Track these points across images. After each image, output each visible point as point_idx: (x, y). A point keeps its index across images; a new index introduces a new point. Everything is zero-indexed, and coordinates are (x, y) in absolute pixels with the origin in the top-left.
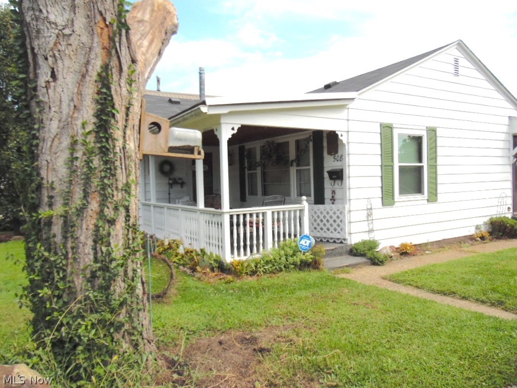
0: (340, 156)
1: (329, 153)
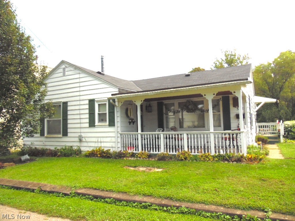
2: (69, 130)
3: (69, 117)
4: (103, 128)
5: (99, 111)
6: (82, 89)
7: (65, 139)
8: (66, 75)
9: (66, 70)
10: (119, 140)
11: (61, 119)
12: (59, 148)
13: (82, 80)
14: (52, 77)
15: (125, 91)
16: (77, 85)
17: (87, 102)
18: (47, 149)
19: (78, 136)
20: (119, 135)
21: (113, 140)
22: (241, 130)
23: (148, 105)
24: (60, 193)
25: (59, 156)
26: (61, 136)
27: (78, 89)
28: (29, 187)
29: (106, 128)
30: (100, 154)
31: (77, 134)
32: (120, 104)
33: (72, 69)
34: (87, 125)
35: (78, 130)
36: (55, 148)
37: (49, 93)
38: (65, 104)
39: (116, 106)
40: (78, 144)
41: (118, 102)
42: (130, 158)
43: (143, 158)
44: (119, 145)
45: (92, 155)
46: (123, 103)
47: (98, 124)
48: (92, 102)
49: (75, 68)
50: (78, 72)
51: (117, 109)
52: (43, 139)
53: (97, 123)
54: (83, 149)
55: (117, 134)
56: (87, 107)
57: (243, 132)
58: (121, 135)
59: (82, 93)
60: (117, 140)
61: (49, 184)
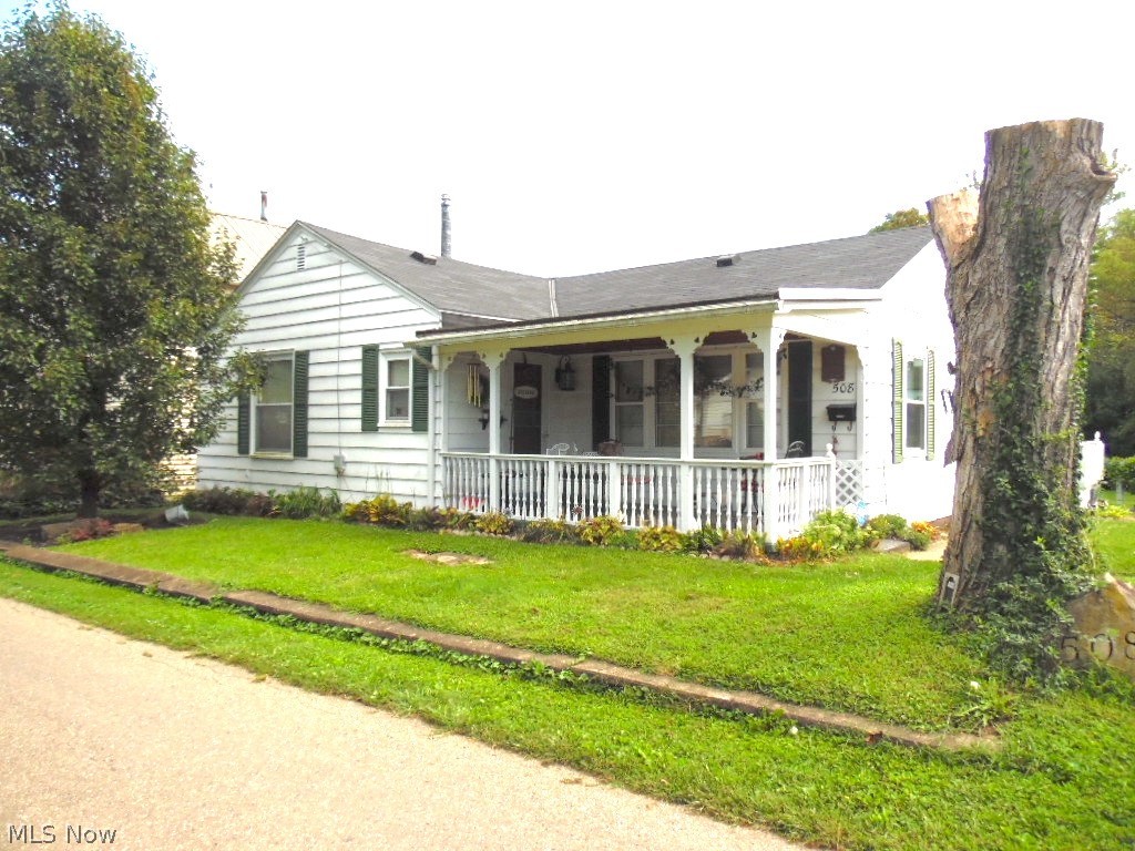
0: (847, 385)
1: (826, 378)
2: (312, 440)
3: (312, 399)
4: (400, 436)
5: (390, 384)
6: (346, 311)
7: (301, 466)
8: (305, 267)
9: (308, 250)
10: (440, 475)
11: (292, 404)
12: (280, 491)
13: (347, 283)
14: (269, 273)
15: (471, 322)
16: (333, 299)
17: (358, 353)
18: (250, 495)
19: (332, 459)
20: (440, 461)
21: (424, 473)
22: (767, 460)
23: (563, 367)
24: (192, 597)
25: (275, 516)
26: (289, 455)
27: (334, 313)
28: (134, 581)
29: (405, 437)
30: (377, 515)
31: (330, 450)
32: (446, 364)
33: (322, 249)
34: (357, 426)
35: (333, 441)
36: (270, 492)
37: (251, 324)
38: (303, 356)
39: (432, 367)
40: (332, 483)
41: (441, 355)
42: (457, 532)
43: (490, 532)
44: (439, 492)
45: (359, 516)
46: (455, 359)
47: (387, 425)
48: (370, 353)
49: (329, 246)
50: (336, 257)
51: (435, 378)
52: (244, 463)
53: (382, 421)
54: (344, 498)
55: (434, 456)
56: (358, 368)
57: (770, 465)
58: (445, 458)
59: (345, 326)
60: (434, 475)
61: (182, 575)
